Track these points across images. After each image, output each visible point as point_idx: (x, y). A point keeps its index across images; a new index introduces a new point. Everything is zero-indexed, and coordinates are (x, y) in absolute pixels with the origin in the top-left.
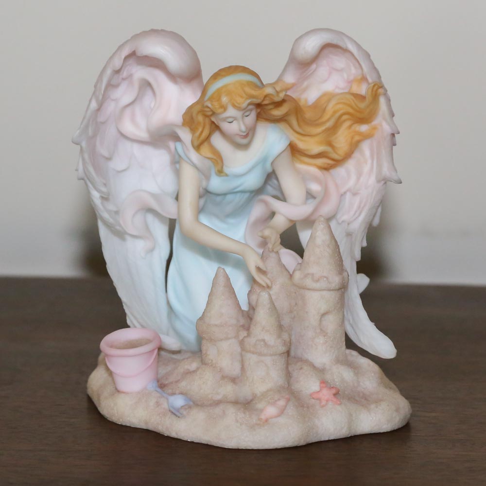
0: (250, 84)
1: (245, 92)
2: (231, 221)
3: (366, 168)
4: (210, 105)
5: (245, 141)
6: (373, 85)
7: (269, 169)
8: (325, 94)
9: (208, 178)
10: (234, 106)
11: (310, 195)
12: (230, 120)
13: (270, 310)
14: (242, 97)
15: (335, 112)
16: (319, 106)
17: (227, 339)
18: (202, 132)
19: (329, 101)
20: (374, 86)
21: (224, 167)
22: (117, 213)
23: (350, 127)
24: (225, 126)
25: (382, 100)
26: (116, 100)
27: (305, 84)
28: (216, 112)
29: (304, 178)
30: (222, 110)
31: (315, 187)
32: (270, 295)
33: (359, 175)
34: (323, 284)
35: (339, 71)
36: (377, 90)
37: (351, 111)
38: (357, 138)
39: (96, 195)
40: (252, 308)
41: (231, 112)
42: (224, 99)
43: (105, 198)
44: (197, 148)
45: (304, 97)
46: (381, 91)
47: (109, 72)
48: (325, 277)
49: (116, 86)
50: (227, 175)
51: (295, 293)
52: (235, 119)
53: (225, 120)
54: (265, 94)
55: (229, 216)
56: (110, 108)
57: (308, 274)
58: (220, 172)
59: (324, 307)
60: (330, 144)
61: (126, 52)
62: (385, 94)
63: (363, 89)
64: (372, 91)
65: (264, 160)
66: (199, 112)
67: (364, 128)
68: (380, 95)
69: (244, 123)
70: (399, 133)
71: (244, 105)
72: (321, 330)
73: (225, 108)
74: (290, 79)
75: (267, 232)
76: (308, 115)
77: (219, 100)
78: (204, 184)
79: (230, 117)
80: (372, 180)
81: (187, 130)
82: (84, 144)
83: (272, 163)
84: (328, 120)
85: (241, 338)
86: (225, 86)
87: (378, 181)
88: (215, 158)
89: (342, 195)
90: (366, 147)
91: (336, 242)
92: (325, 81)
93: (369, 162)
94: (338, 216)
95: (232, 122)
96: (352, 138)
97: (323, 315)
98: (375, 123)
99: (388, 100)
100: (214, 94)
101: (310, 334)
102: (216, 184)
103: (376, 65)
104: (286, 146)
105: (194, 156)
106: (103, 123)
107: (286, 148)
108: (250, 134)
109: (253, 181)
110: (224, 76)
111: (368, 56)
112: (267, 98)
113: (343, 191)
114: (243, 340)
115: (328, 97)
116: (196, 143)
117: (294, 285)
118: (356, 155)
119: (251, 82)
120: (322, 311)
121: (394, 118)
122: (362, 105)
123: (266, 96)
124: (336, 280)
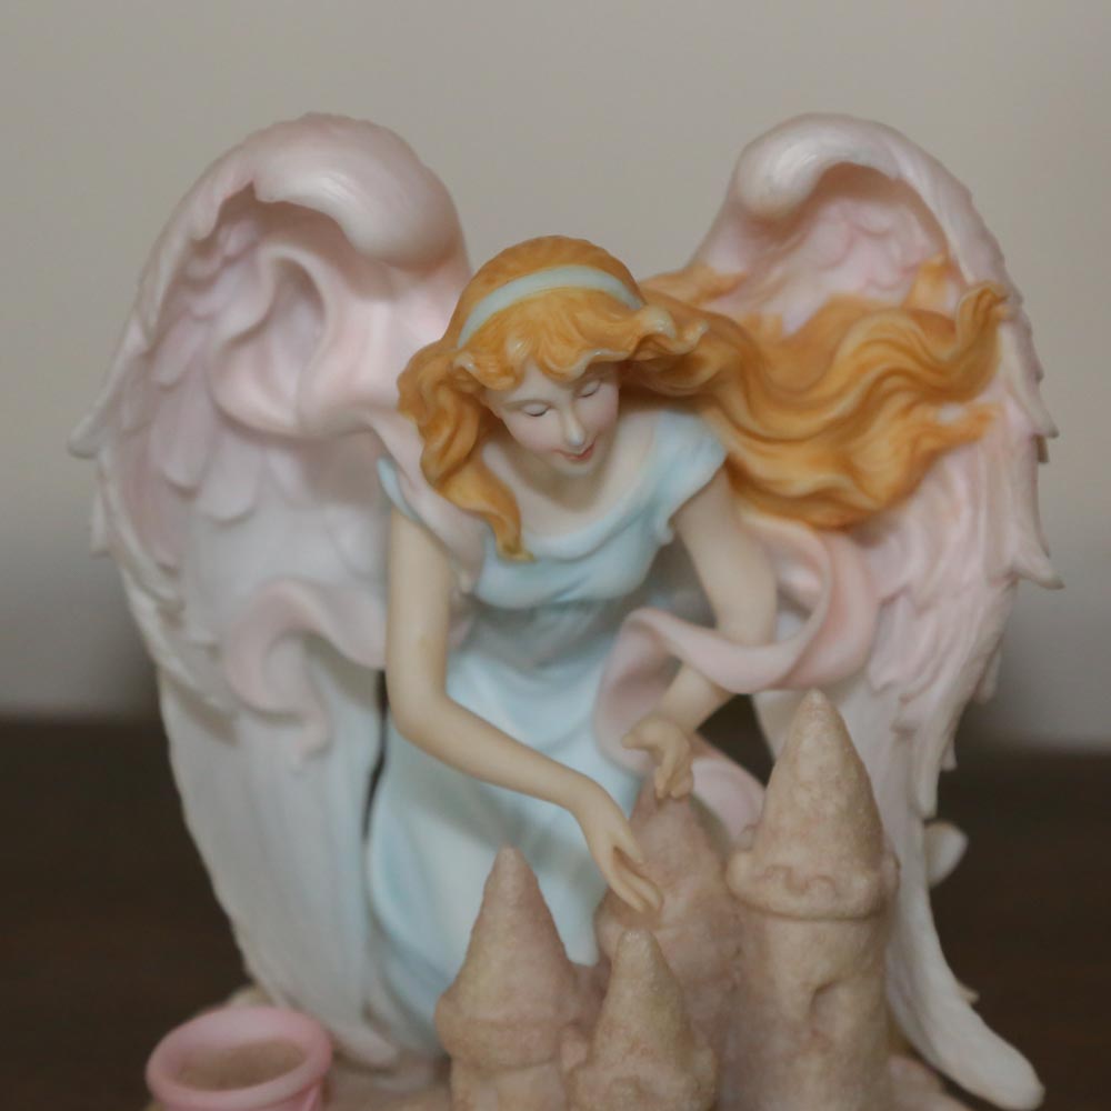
0: (597, 299)
1: (577, 324)
2: (557, 673)
3: (956, 533)
4: (470, 366)
5: (582, 469)
6: (976, 292)
7: (664, 535)
8: (833, 305)
9: (476, 568)
10: (546, 371)
11: (789, 602)
12: (536, 408)
13: (656, 989)
14: (569, 341)
15: (862, 369)
16: (815, 342)
17: (525, 1065)
18: (452, 438)
19: (847, 326)
20: (980, 297)
21: (525, 533)
22: (214, 651)
23: (908, 409)
24: (520, 425)
25: (1006, 338)
26: (210, 319)
27: (777, 273)
28: (489, 385)
29: (773, 553)
30: (507, 381)
31: (802, 581)
32: (655, 944)
33: (936, 550)
34: (818, 899)
35: (880, 236)
36: (990, 307)
37: (909, 364)
38: (928, 444)
39: (144, 608)
40: (605, 963)
41: (536, 387)
42: (516, 349)
43: (172, 616)
44: (442, 481)
45: (771, 310)
46: (1002, 310)
47: (177, 244)
48: (825, 878)
49: (204, 285)
50: (533, 559)
51: (737, 917)
52: (550, 406)
53: (519, 407)
54: (641, 332)
55: (544, 664)
56: (189, 344)
57: (775, 868)
58: (513, 550)
59: (821, 969)
60: (847, 466)
61: (225, 186)
62: (1015, 319)
63: (948, 301)
64: (976, 308)
65: (646, 512)
66: (440, 383)
67: (951, 415)
68: (999, 320)
69: (578, 420)
70: (1054, 434)
71: (577, 367)
72: (815, 1033)
73: (519, 379)
74: (726, 263)
75: (654, 733)
76: (782, 371)
77: (499, 349)
78: (465, 582)
79: (534, 402)
80: (973, 569)
81: (409, 425)
82: (106, 458)
83: (674, 521)
84: (840, 394)
85: (568, 1064)
86: (521, 305)
87: (992, 581)
88: (494, 510)
89: (887, 603)
90: (955, 470)
91: (860, 767)
92: (835, 264)
93: (966, 513)
94: (873, 668)
95: (541, 414)
96: (915, 442)
97: (822, 990)
98: (983, 400)
99: (1026, 333)
100: (483, 330)
101: (781, 1043)
102: (501, 584)
103: (989, 224)
104: (713, 471)
105: (430, 505)
106: (167, 389)
107: (715, 477)
108: (596, 450)
109: (613, 572)
110: (516, 274)
111: (964, 196)
112: (651, 345)
113: (886, 590)
114: (571, 1074)
115: (841, 314)
116: (436, 471)
117: (733, 897)
118: (930, 488)
119: (601, 293)
120: (817, 978)
121: (1043, 384)
122: (945, 352)
123: (645, 341)
124: (859, 887)
